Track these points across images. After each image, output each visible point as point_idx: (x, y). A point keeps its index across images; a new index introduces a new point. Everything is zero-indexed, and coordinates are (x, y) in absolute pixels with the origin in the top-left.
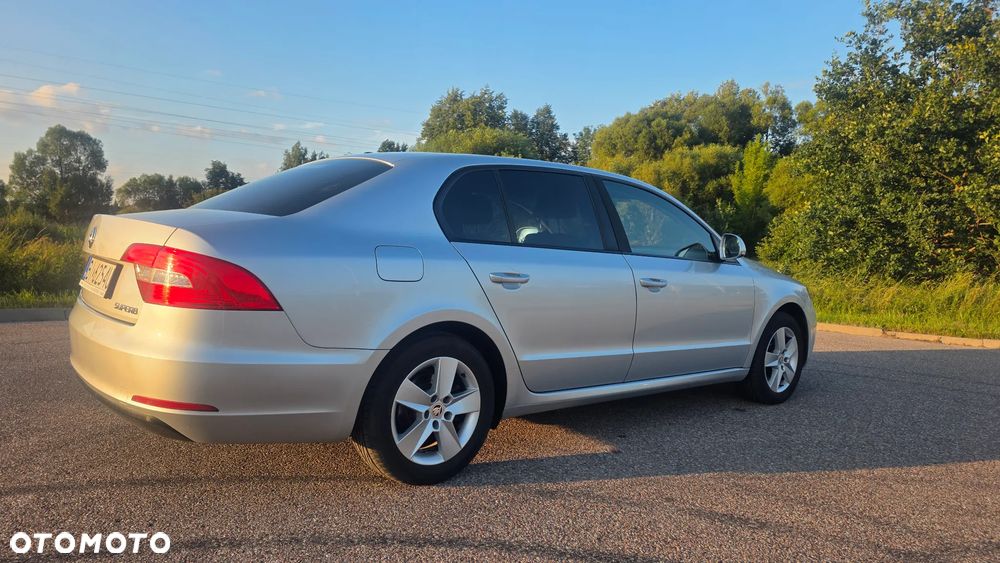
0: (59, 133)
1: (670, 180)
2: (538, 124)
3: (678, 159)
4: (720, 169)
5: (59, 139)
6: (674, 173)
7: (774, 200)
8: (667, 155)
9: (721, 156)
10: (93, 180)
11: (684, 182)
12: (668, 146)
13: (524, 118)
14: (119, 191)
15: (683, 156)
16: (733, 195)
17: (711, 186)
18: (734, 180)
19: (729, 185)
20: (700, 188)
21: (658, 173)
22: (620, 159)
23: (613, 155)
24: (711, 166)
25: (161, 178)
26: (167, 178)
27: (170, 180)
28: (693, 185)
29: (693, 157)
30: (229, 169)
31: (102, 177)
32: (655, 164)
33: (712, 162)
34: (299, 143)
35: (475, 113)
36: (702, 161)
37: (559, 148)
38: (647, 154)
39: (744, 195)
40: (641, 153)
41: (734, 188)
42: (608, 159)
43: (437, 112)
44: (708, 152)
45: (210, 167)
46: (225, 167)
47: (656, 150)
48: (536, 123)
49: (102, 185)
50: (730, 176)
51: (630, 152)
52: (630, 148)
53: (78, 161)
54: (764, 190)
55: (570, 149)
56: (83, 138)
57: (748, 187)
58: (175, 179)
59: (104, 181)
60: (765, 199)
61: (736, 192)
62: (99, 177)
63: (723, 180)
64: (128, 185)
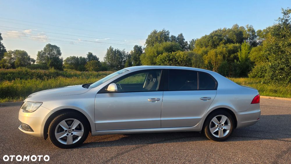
0: (49, 46)
1: (220, 54)
2: (179, 39)
3: (221, 48)
4: (235, 51)
5: (49, 47)
6: (221, 52)
7: (252, 59)
8: (218, 47)
9: (234, 47)
10: (58, 58)
11: (224, 55)
12: (218, 45)
13: (175, 37)
14: (64, 61)
15: (223, 47)
16: (239, 58)
17: (232, 56)
18: (239, 54)
19: (237, 55)
20: (229, 56)
21: (216, 53)
22: (204, 49)
23: (202, 48)
24: (232, 50)
25: (75, 57)
26: (77, 57)
27: (77, 58)
28: (226, 56)
29: (226, 47)
30: (93, 54)
31: (60, 57)
32: (215, 50)
33: (232, 49)
34: (111, 46)
35: (161, 36)
36: (229, 49)
37: (185, 46)
38: (212, 46)
39: (242, 58)
40: (210, 47)
41: (239, 56)
43: (150, 36)
44: (231, 46)
45: (88, 54)
46: (92, 53)
47: (215, 46)
48: (178, 38)
49: (60, 59)
50: (238, 53)
51: (206, 46)
52: (207, 45)
53: (54, 53)
54: (248, 57)
55: (188, 46)
56: (55, 47)
57: (243, 56)
58: (79, 57)
59: (61, 58)
60: (249, 59)
61: (240, 58)
62: (59, 57)
63: (236, 54)
64: (67, 59)
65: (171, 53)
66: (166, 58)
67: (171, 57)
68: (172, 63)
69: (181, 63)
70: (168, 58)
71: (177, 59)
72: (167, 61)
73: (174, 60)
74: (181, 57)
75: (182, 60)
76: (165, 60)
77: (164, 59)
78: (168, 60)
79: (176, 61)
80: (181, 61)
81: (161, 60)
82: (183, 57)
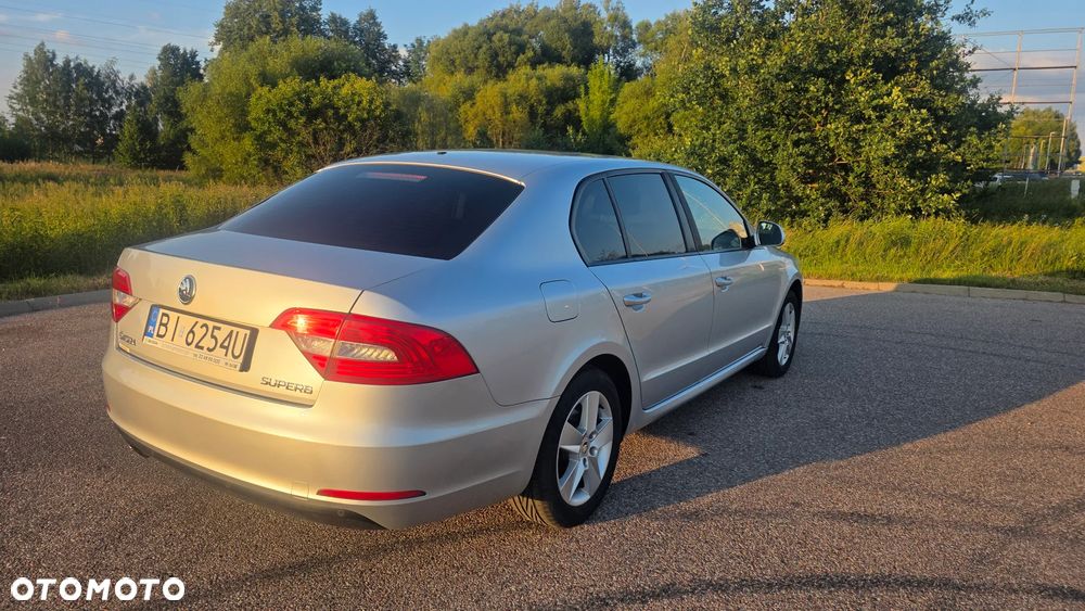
1: (518, 104)
2: (362, 31)
3: (522, 80)
4: (566, 93)
6: (521, 96)
7: (621, 127)
8: (511, 76)
9: (568, 78)
11: (532, 106)
12: (511, 65)
13: (344, 23)
15: (529, 79)
16: (581, 121)
17: (559, 111)
18: (581, 104)
19: (576, 110)
20: (549, 113)
21: (505, 96)
22: (461, 79)
23: (452, 73)
24: (558, 89)
28: (541, 109)
29: (539, 79)
32: (501, 85)
33: (559, 84)
36: (549, 84)
37: (389, 61)
38: (489, 72)
39: (592, 121)
40: (482, 71)
41: (582, 113)
42: (447, 78)
44: (554, 74)
47: (500, 70)
48: (359, 30)
50: (577, 101)
51: (470, 71)
52: (470, 65)
54: (612, 117)
55: (401, 63)
57: (596, 113)
60: (613, 125)
61: (584, 119)
63: (570, 105)
65: (318, 83)
66: (291, 104)
67: (315, 102)
68: (321, 130)
69: (364, 127)
70: (302, 106)
71: (342, 111)
72: (297, 118)
73: (330, 113)
74: (360, 102)
75: (365, 116)
76: (290, 114)
77: (282, 110)
78: (302, 113)
79: (341, 118)
80: (363, 121)
81: (268, 111)
82: (371, 102)
